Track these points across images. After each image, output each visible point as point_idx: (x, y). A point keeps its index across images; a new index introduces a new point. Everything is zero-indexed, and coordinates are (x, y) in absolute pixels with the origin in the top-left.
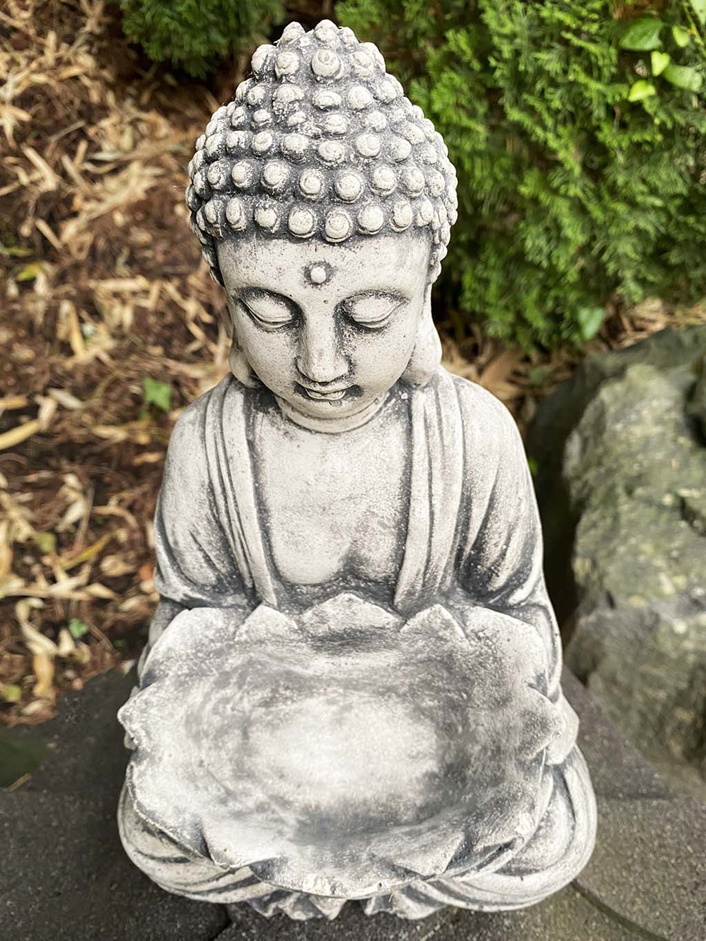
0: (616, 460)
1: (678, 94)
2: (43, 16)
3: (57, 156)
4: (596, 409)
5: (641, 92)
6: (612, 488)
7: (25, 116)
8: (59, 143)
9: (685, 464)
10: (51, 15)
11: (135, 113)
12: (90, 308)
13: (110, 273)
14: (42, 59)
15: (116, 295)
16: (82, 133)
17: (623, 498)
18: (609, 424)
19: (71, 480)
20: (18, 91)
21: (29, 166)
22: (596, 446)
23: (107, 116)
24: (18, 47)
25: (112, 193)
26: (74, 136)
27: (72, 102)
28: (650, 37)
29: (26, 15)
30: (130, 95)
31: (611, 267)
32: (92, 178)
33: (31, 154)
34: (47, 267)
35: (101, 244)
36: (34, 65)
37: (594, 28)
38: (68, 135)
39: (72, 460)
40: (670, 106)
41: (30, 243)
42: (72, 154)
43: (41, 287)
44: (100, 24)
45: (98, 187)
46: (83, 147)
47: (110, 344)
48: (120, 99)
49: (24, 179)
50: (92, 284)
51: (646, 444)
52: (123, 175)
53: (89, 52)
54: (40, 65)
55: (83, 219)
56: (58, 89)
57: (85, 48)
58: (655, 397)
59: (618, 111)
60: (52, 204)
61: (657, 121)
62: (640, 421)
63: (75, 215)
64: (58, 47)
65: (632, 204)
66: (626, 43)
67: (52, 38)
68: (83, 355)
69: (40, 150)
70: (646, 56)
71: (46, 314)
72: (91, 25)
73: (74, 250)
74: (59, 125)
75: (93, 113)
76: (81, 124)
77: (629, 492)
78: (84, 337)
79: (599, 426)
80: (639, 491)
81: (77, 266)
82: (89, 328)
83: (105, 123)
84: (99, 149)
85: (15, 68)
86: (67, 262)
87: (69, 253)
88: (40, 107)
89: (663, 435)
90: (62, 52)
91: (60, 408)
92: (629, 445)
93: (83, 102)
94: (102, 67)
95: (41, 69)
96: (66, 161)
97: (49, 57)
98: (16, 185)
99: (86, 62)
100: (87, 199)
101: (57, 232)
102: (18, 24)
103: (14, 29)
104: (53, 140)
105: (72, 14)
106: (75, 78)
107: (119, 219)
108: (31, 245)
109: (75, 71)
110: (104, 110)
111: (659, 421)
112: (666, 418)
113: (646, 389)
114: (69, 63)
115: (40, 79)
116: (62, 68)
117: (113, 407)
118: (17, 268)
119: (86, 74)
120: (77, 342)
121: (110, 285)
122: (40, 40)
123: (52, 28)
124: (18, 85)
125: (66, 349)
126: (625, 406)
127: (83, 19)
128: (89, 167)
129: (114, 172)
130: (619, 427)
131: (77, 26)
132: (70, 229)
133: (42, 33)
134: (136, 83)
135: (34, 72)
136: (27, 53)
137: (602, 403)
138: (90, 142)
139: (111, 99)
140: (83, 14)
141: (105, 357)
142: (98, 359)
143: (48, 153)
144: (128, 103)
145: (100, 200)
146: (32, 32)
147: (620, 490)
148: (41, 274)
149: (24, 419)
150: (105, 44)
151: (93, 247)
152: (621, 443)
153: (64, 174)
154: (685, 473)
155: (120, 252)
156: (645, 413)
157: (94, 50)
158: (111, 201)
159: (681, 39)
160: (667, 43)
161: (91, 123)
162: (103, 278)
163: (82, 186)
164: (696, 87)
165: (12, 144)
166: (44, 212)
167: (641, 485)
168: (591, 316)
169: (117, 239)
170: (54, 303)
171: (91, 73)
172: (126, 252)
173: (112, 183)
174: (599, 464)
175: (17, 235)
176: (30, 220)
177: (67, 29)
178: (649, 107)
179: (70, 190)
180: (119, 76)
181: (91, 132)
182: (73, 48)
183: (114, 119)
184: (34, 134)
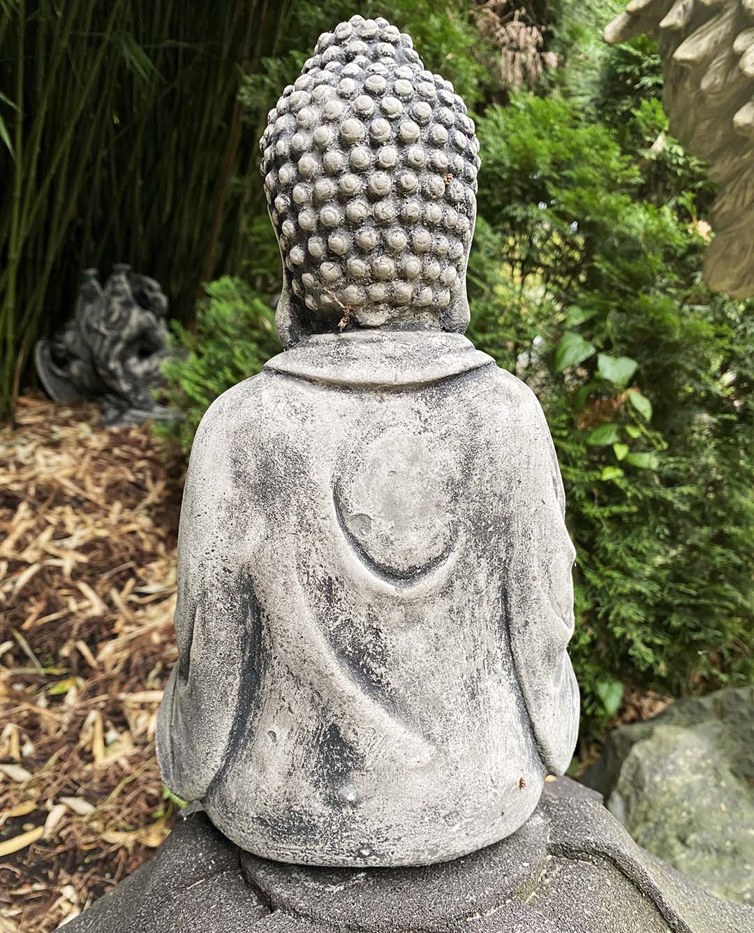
0: (663, 812)
1: (641, 473)
2: (112, 491)
3: (106, 589)
4: (631, 765)
5: (610, 474)
6: (664, 841)
7: (83, 559)
8: (110, 579)
9: (734, 806)
10: (120, 491)
12: (117, 718)
13: (140, 685)
14: (106, 520)
15: (143, 706)
16: (131, 572)
17: (678, 847)
18: (647, 778)
19: (68, 892)
20: (81, 543)
21: (80, 596)
22: (639, 801)
23: (156, 561)
24: (88, 512)
25: (151, 619)
26: (124, 574)
27: (127, 549)
28: (609, 436)
29: (99, 490)
31: (618, 631)
32: (134, 607)
33: (83, 587)
34: (80, 681)
35: (137, 660)
36: (99, 524)
37: (565, 433)
38: (120, 573)
39: (71, 871)
40: (638, 484)
41: (67, 662)
42: (120, 589)
43: (72, 700)
44: (160, 496)
45: (140, 613)
46: (131, 583)
47: (130, 750)
49: (73, 606)
50: (122, 696)
51: (689, 792)
52: (165, 604)
53: (148, 516)
54: (104, 524)
55: (121, 640)
56: (115, 539)
57: (145, 512)
58: (686, 748)
59: (595, 491)
60: (95, 627)
61: (629, 494)
62: (677, 771)
63: (115, 636)
64: (122, 512)
65: (627, 573)
66: (592, 441)
67: (117, 506)
68: (103, 760)
69: (92, 585)
70: (609, 450)
71: (72, 723)
72: (152, 498)
73: (109, 666)
74: (112, 565)
75: (143, 558)
76: (131, 564)
77: (683, 841)
78: (106, 744)
79: (637, 783)
80: (692, 837)
81: (109, 681)
82: (112, 735)
83: (153, 566)
84: (145, 584)
85: (81, 526)
86: (100, 676)
87: (103, 671)
88: (99, 553)
89: (704, 782)
90: (124, 515)
91: (70, 813)
92: (673, 795)
93: (137, 550)
94: (157, 525)
95: (105, 526)
96: (114, 593)
97: (113, 518)
98: (65, 611)
99: (144, 521)
100: (128, 623)
101: (95, 652)
102: (92, 497)
103: (87, 500)
104: (105, 577)
105: (137, 491)
106: (133, 533)
107: (156, 638)
108: (68, 665)
109: (133, 527)
110: (154, 556)
111: (697, 769)
112: (703, 764)
113: (677, 742)
114: (129, 522)
115: (103, 533)
116: (121, 526)
117: (126, 811)
118: (50, 685)
119: (143, 530)
120: (98, 749)
121: (140, 697)
122: (108, 507)
123: (119, 499)
124: (82, 538)
125: (88, 756)
126: (659, 758)
127: (146, 494)
128: (134, 598)
129: (157, 601)
130: (658, 778)
131: (140, 499)
132: (108, 650)
133: (109, 502)
135: (98, 528)
136: (94, 515)
137: (637, 759)
138: (138, 580)
139: (161, 548)
140: (147, 491)
141: (124, 763)
142: (117, 763)
143: (98, 587)
145: (139, 625)
146: (101, 502)
147: (673, 840)
148: (72, 690)
149: (28, 826)
150: (162, 509)
151: (129, 661)
152: (664, 794)
153: (110, 604)
154: (736, 815)
155: (154, 666)
156: (681, 762)
157: (153, 513)
158: (149, 625)
159: (634, 433)
160: (625, 439)
161: (140, 566)
162: (132, 690)
163: (126, 613)
164: (655, 466)
165: (68, 580)
166: (86, 634)
167: (693, 831)
168: (610, 690)
169: (153, 653)
170: (81, 712)
171: (147, 530)
172: (159, 665)
173: (153, 611)
174: (646, 820)
175: (56, 656)
176: (71, 642)
177: (131, 501)
178: (623, 484)
179: (114, 617)
181: (140, 572)
182: (135, 512)
183: (162, 563)
184: (88, 572)
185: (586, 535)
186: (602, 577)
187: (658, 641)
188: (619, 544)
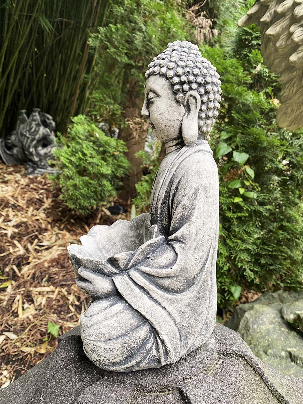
0: (257, 341)
1: (250, 200)
2: (29, 202)
3: (26, 243)
4: (244, 321)
5: (237, 200)
7: (16, 230)
8: (27, 239)
9: (287, 338)
10: (33, 202)
11: (58, 231)
12: (29, 298)
13: (39, 284)
14: (26, 214)
15: (40, 293)
16: (36, 237)
17: (263, 355)
18: (251, 326)
19: (5, 373)
20: (15, 224)
21: (14, 246)
22: (247, 336)
23: (47, 232)
24: (19, 211)
25: (45, 256)
26: (33, 237)
27: (35, 227)
28: (237, 184)
29: (24, 202)
30: (57, 226)
31: (240, 265)
32: (37, 251)
33: (16, 242)
34: (13, 282)
35: (38, 274)
36: (23, 216)
38: (31, 237)
39: (7, 364)
40: (248, 204)
42: (32, 243)
43: (9, 290)
44: (49, 205)
45: (40, 254)
46: (36, 241)
47: (34, 312)
48: (52, 227)
49: (11, 250)
50: (31, 289)
51: (268, 332)
52: (50, 250)
53: (44, 213)
54: (25, 216)
55: (32, 265)
56: (30, 222)
57: (43, 211)
58: (268, 314)
59: (231, 207)
60: (20, 259)
61: (245, 208)
62: (263, 323)
63: (29, 263)
64: (33, 211)
65: (244, 241)
66: (230, 186)
67: (31, 208)
68: (22, 316)
69: (19, 241)
70: (237, 190)
71: (9, 300)
72: (46, 205)
73: (26, 276)
74: (28, 233)
75: (41, 231)
76: (37, 233)
77: (266, 353)
78: (23, 309)
79: (247, 328)
80: (270, 351)
81: (25, 282)
82: (26, 305)
83: (45, 234)
84: (42, 242)
85: (16, 217)
86: (22, 280)
87: (23, 278)
88: (23, 228)
89: (274, 328)
90: (34, 213)
91: (7, 339)
92: (262, 333)
93: (39, 227)
94: (48, 217)
95: (26, 217)
96: (29, 245)
97: (29, 214)
98: (8, 252)
99: (43, 216)
100: (34, 258)
101: (20, 270)
102: (20, 204)
103: (19, 206)
104: (25, 238)
105: (40, 203)
106: (38, 220)
107: (46, 265)
108: (8, 275)
109: (37, 218)
110: (46, 230)
111: (272, 323)
112: (274, 321)
113: (263, 311)
114: (36, 215)
115: (25, 220)
116: (33, 217)
117: (31, 338)
119: (42, 219)
120: (20, 311)
121: (39, 289)
122: (27, 209)
123: (32, 206)
124: (16, 222)
125: (15, 314)
126: (256, 318)
127: (43, 204)
128: (37, 247)
129: (47, 249)
130: (255, 326)
131: (41, 206)
132: (25, 269)
133: (28, 207)
134: (59, 222)
135: (23, 218)
136: (22, 212)
137: (247, 318)
138: (39, 240)
139: (49, 227)
140: (44, 202)
141: (31, 317)
142: (28, 317)
143: (22, 243)
144: (56, 229)
145: (39, 259)
146: (25, 207)
147: (261, 353)
148: (10, 286)
150: (50, 210)
151: (34, 274)
152: (258, 333)
153: (27, 250)
154: (288, 342)
155: (45, 277)
156: (265, 320)
157: (46, 212)
158: (43, 259)
159: (247, 184)
160: (243, 186)
161: (40, 234)
162: (36, 287)
163: (34, 254)
164: (255, 197)
165: (9, 239)
166: (16, 262)
167: (270, 349)
168: (236, 289)
169: (45, 271)
170: (13, 296)
171: (44, 219)
172: (47, 276)
173: (45, 253)
175: (3, 272)
176: (10, 265)
177: (37, 207)
178: (242, 204)
179: (29, 255)
180: (53, 220)
181: (40, 237)
182: (39, 211)
183: (49, 233)
184: (18, 236)
185: (227, 225)
186: (233, 242)
187: (256, 269)
188: (240, 229)
